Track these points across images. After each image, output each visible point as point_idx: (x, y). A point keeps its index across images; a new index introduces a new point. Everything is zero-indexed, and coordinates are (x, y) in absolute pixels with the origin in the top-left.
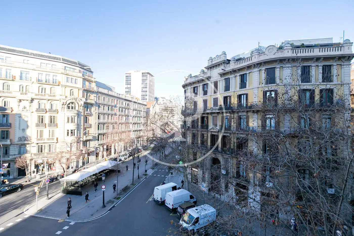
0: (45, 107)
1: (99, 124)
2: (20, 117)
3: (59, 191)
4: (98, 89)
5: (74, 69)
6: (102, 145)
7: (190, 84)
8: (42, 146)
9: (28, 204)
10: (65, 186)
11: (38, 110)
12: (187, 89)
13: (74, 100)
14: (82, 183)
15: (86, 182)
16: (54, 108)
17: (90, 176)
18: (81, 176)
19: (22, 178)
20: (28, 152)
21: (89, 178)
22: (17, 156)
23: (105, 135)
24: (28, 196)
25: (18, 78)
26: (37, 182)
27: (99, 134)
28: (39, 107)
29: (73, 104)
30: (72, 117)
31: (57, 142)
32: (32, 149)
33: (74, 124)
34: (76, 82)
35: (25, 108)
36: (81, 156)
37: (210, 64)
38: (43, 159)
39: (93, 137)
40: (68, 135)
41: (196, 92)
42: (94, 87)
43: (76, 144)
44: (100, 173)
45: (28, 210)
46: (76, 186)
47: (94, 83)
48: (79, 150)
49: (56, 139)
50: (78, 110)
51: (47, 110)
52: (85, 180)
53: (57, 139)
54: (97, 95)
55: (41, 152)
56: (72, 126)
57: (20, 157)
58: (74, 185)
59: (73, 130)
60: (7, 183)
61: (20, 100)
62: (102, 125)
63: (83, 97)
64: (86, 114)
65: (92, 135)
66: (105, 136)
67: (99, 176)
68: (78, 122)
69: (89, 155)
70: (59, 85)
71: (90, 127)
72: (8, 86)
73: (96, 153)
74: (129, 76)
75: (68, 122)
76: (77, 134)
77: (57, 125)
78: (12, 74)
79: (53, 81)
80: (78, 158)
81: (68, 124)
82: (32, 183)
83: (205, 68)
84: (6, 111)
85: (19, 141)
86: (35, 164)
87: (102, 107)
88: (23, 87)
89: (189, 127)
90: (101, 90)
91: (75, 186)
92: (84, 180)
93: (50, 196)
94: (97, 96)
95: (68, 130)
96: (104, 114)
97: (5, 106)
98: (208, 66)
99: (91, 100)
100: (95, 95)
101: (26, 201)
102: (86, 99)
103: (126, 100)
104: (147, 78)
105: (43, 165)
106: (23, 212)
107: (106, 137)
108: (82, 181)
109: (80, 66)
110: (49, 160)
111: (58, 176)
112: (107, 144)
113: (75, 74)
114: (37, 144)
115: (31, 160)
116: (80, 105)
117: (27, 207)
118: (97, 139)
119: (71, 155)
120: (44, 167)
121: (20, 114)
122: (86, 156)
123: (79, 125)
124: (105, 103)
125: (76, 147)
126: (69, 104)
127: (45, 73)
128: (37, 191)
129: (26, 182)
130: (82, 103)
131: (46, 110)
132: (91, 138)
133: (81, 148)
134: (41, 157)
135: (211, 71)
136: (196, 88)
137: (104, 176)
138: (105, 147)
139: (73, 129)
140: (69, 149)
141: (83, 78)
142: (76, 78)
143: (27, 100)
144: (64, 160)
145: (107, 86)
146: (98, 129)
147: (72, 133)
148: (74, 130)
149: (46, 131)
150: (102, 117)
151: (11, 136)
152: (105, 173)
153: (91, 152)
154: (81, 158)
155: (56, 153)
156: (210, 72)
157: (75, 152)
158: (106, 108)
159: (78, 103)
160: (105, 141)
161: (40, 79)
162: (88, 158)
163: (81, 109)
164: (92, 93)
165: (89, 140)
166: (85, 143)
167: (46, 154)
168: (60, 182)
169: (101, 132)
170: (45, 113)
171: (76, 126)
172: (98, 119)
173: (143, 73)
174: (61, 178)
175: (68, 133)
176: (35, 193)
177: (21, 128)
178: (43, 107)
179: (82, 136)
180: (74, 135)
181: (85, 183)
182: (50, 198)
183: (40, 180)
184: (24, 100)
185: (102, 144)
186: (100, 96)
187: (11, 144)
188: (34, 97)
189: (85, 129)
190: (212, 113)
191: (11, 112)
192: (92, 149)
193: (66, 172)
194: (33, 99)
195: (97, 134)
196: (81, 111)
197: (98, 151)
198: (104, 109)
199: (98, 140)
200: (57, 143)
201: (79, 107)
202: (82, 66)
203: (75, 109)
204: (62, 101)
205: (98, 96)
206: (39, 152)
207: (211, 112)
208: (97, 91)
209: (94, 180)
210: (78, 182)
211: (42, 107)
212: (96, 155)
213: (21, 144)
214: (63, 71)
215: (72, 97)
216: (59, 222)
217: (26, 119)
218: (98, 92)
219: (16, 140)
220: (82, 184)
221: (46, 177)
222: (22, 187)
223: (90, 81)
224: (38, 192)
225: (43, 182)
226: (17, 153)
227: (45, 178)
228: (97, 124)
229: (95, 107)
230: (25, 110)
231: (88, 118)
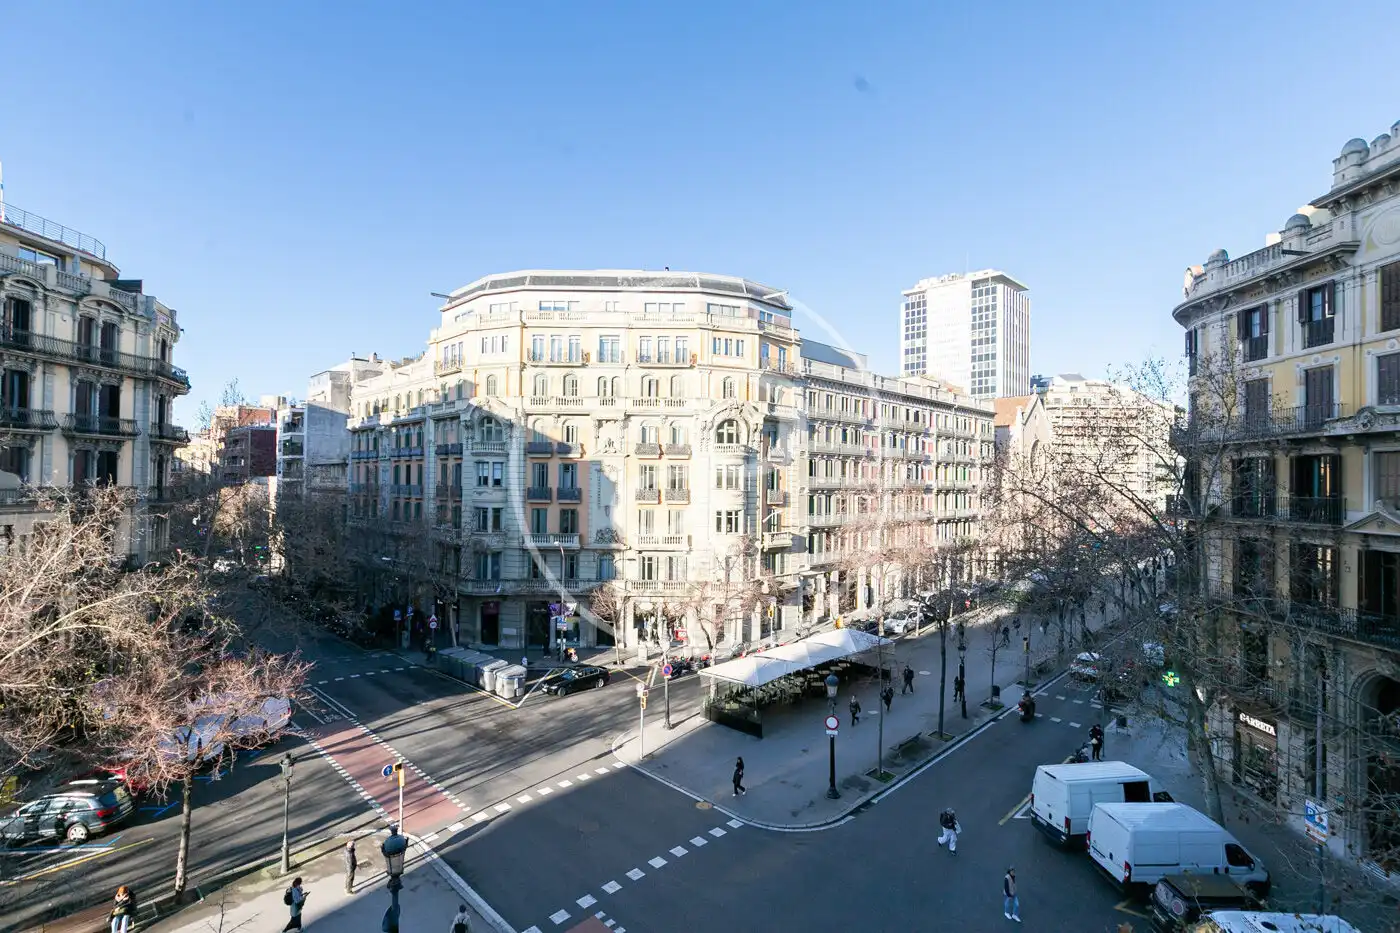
0: (657, 437)
1: (813, 491)
2: (600, 471)
3: (696, 710)
4: (809, 366)
5: (734, 307)
6: (826, 569)
7: (1221, 299)
8: (650, 559)
9: (623, 730)
10: (712, 694)
11: (642, 448)
12: (1204, 326)
13: (734, 411)
14: (760, 694)
15: (775, 695)
16: (681, 442)
17: (787, 677)
18: (761, 670)
19: (606, 650)
20: (618, 576)
21: (782, 681)
22: (594, 584)
23: (835, 535)
24: (619, 707)
25: (594, 358)
26: (642, 671)
27: (814, 530)
28: (644, 441)
29: (732, 425)
30: (731, 468)
31: (690, 550)
32: (628, 568)
33: (736, 493)
34: (740, 352)
35: (611, 443)
36: (759, 604)
37: (1352, 174)
38: (654, 600)
39: (795, 538)
40: (719, 528)
41: (1256, 333)
42: (794, 359)
43: (741, 558)
44: (819, 667)
45: (621, 746)
46: (743, 700)
47: (794, 346)
48: (752, 580)
49: (685, 540)
50: (745, 443)
51: (664, 449)
52: (770, 686)
53: (689, 538)
54: (805, 388)
55: (650, 577)
56: (732, 500)
57: (601, 589)
58: (739, 699)
59: (734, 513)
60: (575, 658)
61: (600, 421)
62: (823, 497)
63: (762, 398)
64: (772, 457)
65: (791, 530)
66: (832, 537)
67: (816, 680)
68: (746, 486)
69: (781, 600)
70: (692, 367)
71: (785, 502)
72: (574, 383)
73: (804, 597)
74: (919, 303)
75: (719, 483)
76: (746, 526)
77: (687, 496)
78: (581, 347)
79: (677, 353)
80: (748, 607)
81: (719, 491)
82: (627, 670)
83: (1313, 204)
84: (570, 456)
85: (597, 541)
86: (635, 614)
87: (823, 429)
88: (605, 383)
89: (1215, 511)
90: (819, 369)
91: (740, 702)
92: (766, 685)
93: (674, 719)
94: (805, 392)
95: (719, 513)
96: (830, 456)
97: (568, 440)
98: (1332, 194)
99: (787, 409)
100: (799, 390)
101: (619, 719)
102: (772, 407)
103: (907, 399)
104: (994, 299)
105: (653, 619)
106: (611, 751)
107: (836, 542)
108: (764, 688)
109: (750, 296)
110: (670, 607)
111: (692, 659)
112: (842, 568)
113: (736, 324)
114: (640, 552)
115: (627, 599)
116: (753, 427)
117: (619, 738)
118: (807, 545)
119: (730, 595)
120: (655, 626)
121: (599, 463)
122: (773, 604)
123: (750, 495)
124: (833, 414)
125: (742, 568)
126: (721, 426)
127: (655, 334)
128: (642, 697)
129: (615, 663)
130: (758, 420)
131: (660, 446)
132: (787, 542)
133: (758, 576)
134: (648, 592)
135: (1354, 213)
136: (1256, 318)
137: (833, 684)
138: (834, 577)
139: (733, 508)
140: (722, 575)
141: (761, 333)
142: (740, 337)
143: (616, 421)
144: (709, 611)
145: (839, 351)
146: (811, 511)
147: (729, 521)
148: (736, 514)
149: (660, 512)
150: (821, 465)
151: (582, 528)
152: (837, 673)
153: (788, 592)
154: (758, 607)
155: (687, 586)
156: (1348, 220)
157: (740, 587)
158: (836, 433)
159: (746, 422)
160: (833, 557)
161: (644, 353)
162: (780, 610)
163: (756, 444)
164: (789, 383)
165: (782, 550)
166: (769, 556)
167: (660, 586)
168: (698, 681)
169: (820, 521)
170: (657, 457)
171: (741, 500)
172: (811, 474)
173: (975, 284)
174: (700, 668)
175: (719, 521)
176: (636, 702)
177: (603, 504)
178: (653, 441)
179: (759, 536)
180: (736, 531)
181: (771, 696)
182: (674, 726)
183: (647, 663)
184: (607, 421)
185: (822, 567)
186: (813, 391)
187: (582, 549)
188: (631, 409)
189: (768, 509)
190: (1364, 439)
191: (579, 456)
192: (792, 583)
193: (714, 650)
194: (629, 416)
195: (807, 530)
196: (755, 446)
197: (810, 591)
198: (828, 438)
199: (811, 551)
200: (688, 553)
201: (751, 433)
202: (756, 297)
203: (738, 441)
204: (702, 418)
205: (808, 391)
206: (644, 578)
207: (1361, 430)
208: (803, 374)
209: (798, 690)
210: (750, 690)
211: (651, 439)
212: (804, 604)
213: (603, 550)
214: (702, 319)
215: (730, 401)
216: (698, 806)
217: (613, 478)
218: (807, 377)
219: (591, 540)
220: (762, 699)
221: (664, 656)
222: (606, 677)
223: (781, 343)
224: (644, 698)
225: (656, 670)
226: (594, 577)
227: (658, 660)
228: (807, 490)
229: (798, 430)
230: (612, 450)
231: (778, 471)
